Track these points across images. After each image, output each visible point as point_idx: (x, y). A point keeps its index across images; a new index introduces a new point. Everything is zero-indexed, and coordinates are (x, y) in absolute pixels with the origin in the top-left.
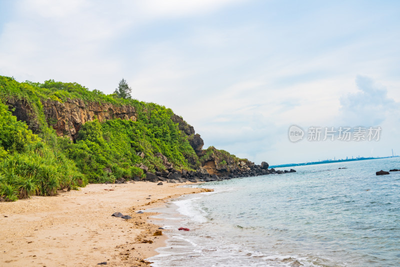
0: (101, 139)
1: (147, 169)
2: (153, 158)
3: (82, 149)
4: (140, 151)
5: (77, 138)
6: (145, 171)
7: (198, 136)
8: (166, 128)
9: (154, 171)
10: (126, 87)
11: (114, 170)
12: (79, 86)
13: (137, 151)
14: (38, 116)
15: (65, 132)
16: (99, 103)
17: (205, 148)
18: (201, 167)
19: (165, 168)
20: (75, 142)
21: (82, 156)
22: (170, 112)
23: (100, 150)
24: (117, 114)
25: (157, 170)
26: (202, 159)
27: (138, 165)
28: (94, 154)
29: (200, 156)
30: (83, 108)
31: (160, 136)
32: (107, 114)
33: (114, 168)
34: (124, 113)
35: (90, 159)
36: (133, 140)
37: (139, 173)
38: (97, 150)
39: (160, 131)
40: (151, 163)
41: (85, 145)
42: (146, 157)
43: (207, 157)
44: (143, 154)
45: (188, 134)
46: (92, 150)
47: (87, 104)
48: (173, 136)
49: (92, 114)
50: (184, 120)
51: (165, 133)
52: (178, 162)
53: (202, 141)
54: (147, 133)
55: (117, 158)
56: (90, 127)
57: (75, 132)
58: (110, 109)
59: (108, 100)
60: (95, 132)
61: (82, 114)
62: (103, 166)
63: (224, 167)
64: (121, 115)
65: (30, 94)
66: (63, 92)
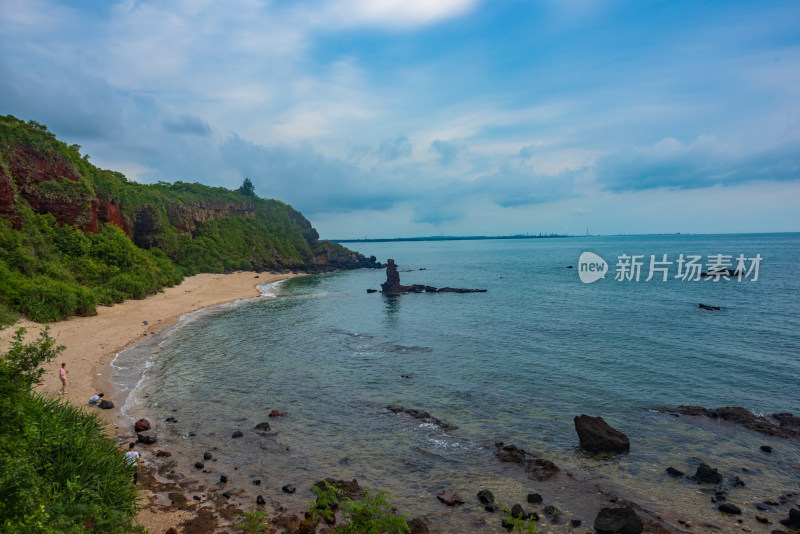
0: (218, 236)
1: (255, 261)
2: (263, 251)
3: (199, 244)
4: (252, 245)
5: (195, 234)
6: (253, 263)
7: (314, 230)
8: (281, 224)
9: (262, 263)
10: (250, 184)
11: (225, 262)
13: (249, 246)
14: (161, 219)
15: (186, 230)
16: (220, 202)
18: (314, 258)
19: (273, 260)
20: (193, 238)
21: (198, 250)
22: (288, 208)
23: (215, 245)
24: (238, 211)
25: (264, 262)
26: (316, 251)
27: (248, 258)
28: (209, 248)
29: (313, 248)
30: (203, 208)
31: (275, 232)
32: (227, 212)
34: (244, 210)
35: (204, 253)
36: (248, 235)
37: (248, 265)
38: (212, 245)
39: (274, 226)
40: (261, 256)
41: (201, 241)
42: (256, 250)
43: (320, 249)
44: (254, 248)
45: (305, 229)
46: (207, 245)
47: (209, 204)
48: (288, 231)
49: (212, 212)
50: (302, 215)
51: (279, 229)
52: (287, 256)
53: (318, 234)
54: (262, 228)
55: (230, 251)
56: (209, 225)
57: (195, 229)
58: (231, 207)
59: (230, 199)
60: (212, 229)
61: (203, 214)
62: (215, 259)
64: (242, 212)
65: (156, 200)
66: (186, 195)
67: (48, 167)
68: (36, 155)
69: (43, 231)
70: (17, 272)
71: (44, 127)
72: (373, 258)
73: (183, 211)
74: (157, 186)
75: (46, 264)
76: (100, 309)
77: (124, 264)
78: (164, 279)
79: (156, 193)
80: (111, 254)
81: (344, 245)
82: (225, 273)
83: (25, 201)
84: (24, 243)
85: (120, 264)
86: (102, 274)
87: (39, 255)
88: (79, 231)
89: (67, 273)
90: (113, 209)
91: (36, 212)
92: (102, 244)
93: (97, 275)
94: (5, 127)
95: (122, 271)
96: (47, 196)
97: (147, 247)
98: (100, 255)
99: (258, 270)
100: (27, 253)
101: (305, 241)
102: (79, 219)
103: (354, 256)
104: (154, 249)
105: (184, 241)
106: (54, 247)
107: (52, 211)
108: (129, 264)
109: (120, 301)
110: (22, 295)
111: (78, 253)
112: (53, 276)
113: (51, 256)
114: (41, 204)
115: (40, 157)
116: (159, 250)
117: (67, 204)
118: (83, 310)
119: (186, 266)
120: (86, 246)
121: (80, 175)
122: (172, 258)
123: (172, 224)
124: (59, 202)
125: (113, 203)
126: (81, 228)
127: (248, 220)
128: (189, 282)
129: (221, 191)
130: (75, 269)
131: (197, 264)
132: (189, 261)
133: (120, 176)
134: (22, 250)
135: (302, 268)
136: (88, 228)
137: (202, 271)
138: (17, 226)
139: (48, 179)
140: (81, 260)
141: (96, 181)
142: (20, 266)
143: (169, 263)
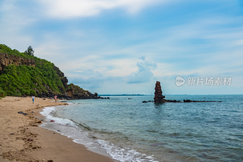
0: (16, 74)
1: (38, 91)
2: (42, 86)
3: (5, 78)
4: (35, 82)
5: (2, 72)
6: (37, 92)
7: (66, 78)
8: (50, 72)
9: (42, 93)
10: (32, 50)
11: (21, 90)
12: (6, 46)
13: (34, 82)
16: (16, 56)
17: (68, 84)
18: (66, 93)
19: (47, 91)
20: (1, 74)
21: (4, 82)
22: (53, 64)
23: (14, 80)
24: (25, 63)
25: (43, 92)
26: (66, 89)
27: (34, 89)
28: (11, 81)
29: (65, 88)
30: (7, 58)
31: (47, 76)
32: (20, 62)
33: (21, 89)
34: (29, 63)
35: (8, 84)
36: (32, 76)
37: (34, 93)
38: (13, 79)
39: (47, 73)
40: (41, 89)
41: (6, 77)
42: (38, 85)
43: (69, 88)
44: (37, 84)
45: (61, 77)
46: (10, 79)
47: (10, 56)
48: (53, 76)
49: (12, 61)
50: (59, 69)
51: (49, 75)
52: (54, 90)
53: (68, 80)
54: (40, 73)
55: (23, 84)
56: (10, 68)
57: (2, 69)
58: (22, 60)
59: (21, 55)
60: (12, 70)
61: (6, 61)
62: (15, 88)
63: (77, 94)
64: (27, 64)
101: (61, 83)
103: (86, 93)
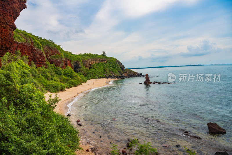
0: (96, 68)
2: (109, 72)
3: (91, 71)
5: (90, 68)
6: (106, 76)
7: (123, 66)
8: (114, 64)
10: (105, 53)
11: (98, 76)
14: (81, 64)
15: (87, 67)
18: (123, 74)
19: (111, 75)
20: (89, 69)
21: (91, 73)
22: (116, 59)
23: (95, 71)
24: (101, 61)
25: (109, 75)
26: (124, 72)
27: (104, 74)
29: (123, 71)
30: (92, 60)
32: (98, 61)
36: (104, 68)
37: (104, 76)
39: (112, 65)
43: (125, 71)
44: (106, 72)
45: (120, 65)
46: (93, 71)
48: (116, 66)
49: (94, 62)
50: (120, 61)
51: (113, 66)
52: (116, 73)
54: (108, 66)
55: (99, 72)
57: (90, 66)
58: (99, 60)
59: (99, 57)
60: (94, 66)
61: (92, 62)
62: (95, 75)
63: (130, 74)
64: (102, 61)
65: (79, 59)
66: (87, 57)
67: (53, 52)
68: (50, 48)
69: (52, 69)
70: (47, 80)
71: (52, 41)
72: (141, 74)
73: (87, 62)
74: (80, 55)
75: (53, 77)
76: (66, 89)
77: (72, 77)
78: (82, 81)
79: (80, 57)
80: (68, 74)
81: (132, 70)
82: (98, 79)
83: (48, 61)
84: (48, 72)
85: (71, 77)
86: (67, 80)
87: (51, 75)
88: (61, 68)
89: (58, 80)
90: (69, 62)
91: (51, 64)
92: (66, 71)
93: (65, 80)
94: (43, 42)
95: (71, 79)
96: (53, 59)
97: (77, 72)
98: (66, 74)
99: (107, 78)
100: (49, 75)
101: (121, 69)
102: (60, 65)
104: (79, 73)
105: (87, 70)
106: (55, 73)
107: (54, 63)
108: (73, 77)
109: (71, 87)
110: (48, 86)
111: (61, 74)
112: (55, 80)
113: (54, 75)
114: (52, 61)
115: (51, 49)
116: (80, 73)
117: (58, 61)
118: (62, 90)
119: (87, 77)
120: (62, 72)
121: (61, 53)
122: (84, 75)
123: (84, 65)
124: (56, 61)
125: (69, 60)
126: (61, 67)
127: (104, 63)
128: (88, 82)
129: (97, 55)
130: (60, 79)
131: (90, 77)
132: (89, 76)
133: (70, 52)
134: (48, 74)
135: (120, 77)
136: (63, 67)
137: (92, 79)
138: (46, 68)
139: (53, 55)
140: (61, 76)
141: (64, 54)
142: (47, 78)
143: (83, 76)
